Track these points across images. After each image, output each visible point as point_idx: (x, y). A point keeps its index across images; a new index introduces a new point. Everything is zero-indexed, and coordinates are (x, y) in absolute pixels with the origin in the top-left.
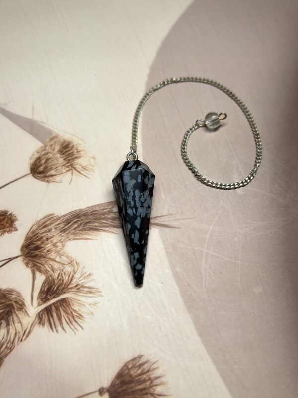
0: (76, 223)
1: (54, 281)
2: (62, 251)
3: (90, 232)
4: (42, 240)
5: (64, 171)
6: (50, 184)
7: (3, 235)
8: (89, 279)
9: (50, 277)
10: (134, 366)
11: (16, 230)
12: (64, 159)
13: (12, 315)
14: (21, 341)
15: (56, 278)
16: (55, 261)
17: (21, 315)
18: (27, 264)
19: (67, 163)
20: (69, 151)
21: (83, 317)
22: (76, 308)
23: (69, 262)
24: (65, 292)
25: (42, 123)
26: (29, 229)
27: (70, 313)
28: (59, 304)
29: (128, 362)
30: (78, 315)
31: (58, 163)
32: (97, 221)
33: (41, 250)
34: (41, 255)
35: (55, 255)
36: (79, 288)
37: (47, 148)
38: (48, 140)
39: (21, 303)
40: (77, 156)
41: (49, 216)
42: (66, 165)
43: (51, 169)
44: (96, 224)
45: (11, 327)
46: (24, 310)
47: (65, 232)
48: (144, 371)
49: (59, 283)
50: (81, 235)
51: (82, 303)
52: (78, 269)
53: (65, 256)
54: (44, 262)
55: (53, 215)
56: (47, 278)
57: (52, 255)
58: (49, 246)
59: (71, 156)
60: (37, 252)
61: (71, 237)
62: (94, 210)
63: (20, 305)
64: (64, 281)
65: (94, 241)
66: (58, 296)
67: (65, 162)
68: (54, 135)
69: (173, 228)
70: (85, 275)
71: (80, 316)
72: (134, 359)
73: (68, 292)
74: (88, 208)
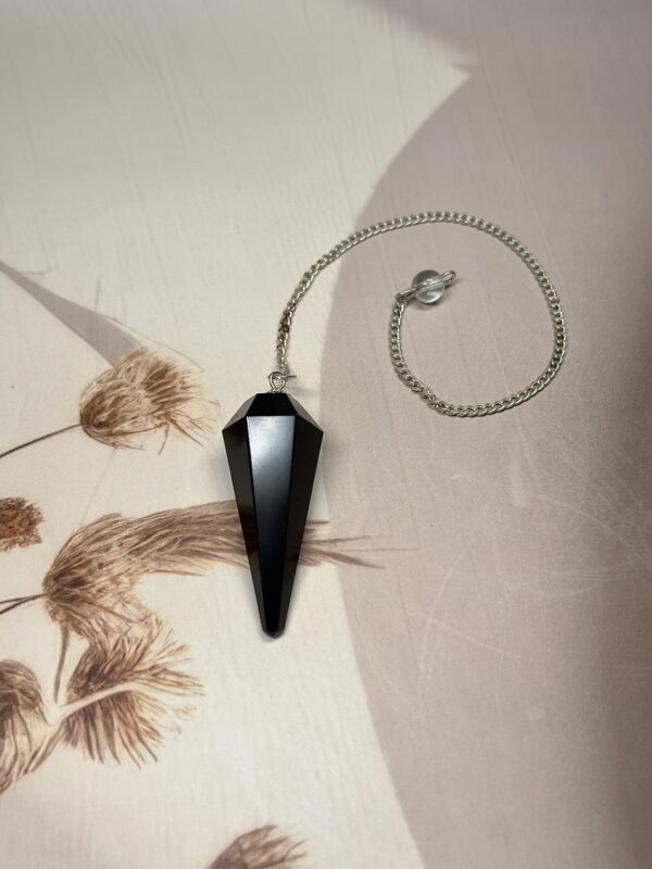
0: (163, 536)
1: (106, 655)
2: (129, 593)
3: (191, 560)
4: (91, 566)
5: (151, 425)
6: (119, 451)
7: (9, 550)
8: (180, 658)
9: (99, 646)
10: (254, 848)
11: (38, 541)
12: (153, 401)
13: (11, 717)
14: (26, 771)
15: (111, 647)
16: (112, 612)
17: (29, 718)
18: (53, 614)
19: (158, 410)
20: (165, 384)
21: (158, 734)
22: (146, 715)
23: (142, 617)
24: (125, 680)
25: (115, 320)
26: (66, 542)
27: (132, 723)
28: (111, 703)
29: (244, 837)
30: (149, 730)
31: (138, 409)
32: (209, 537)
33: (86, 587)
34: (85, 598)
35: (114, 600)
36: (156, 674)
37: (120, 375)
38: (123, 358)
39: (32, 693)
40: (180, 396)
41: (109, 517)
42: (156, 414)
43: (124, 419)
44: (207, 544)
45: (7, 742)
46: (37, 709)
47: (139, 554)
48: (275, 860)
49: (115, 660)
50: (173, 565)
51: (160, 705)
52: (158, 634)
53: (135, 605)
54: (89, 613)
55: (118, 515)
56: (93, 647)
57: (108, 600)
58: (102, 581)
59: (169, 396)
60: (77, 591)
61: (152, 565)
62: (205, 512)
63: (32, 698)
64: (128, 657)
65: (197, 578)
66: (112, 686)
67: (154, 408)
68: (138, 348)
69: (367, 565)
70: (172, 648)
71: (154, 733)
72: (256, 832)
73: (133, 680)
74: (194, 507)
